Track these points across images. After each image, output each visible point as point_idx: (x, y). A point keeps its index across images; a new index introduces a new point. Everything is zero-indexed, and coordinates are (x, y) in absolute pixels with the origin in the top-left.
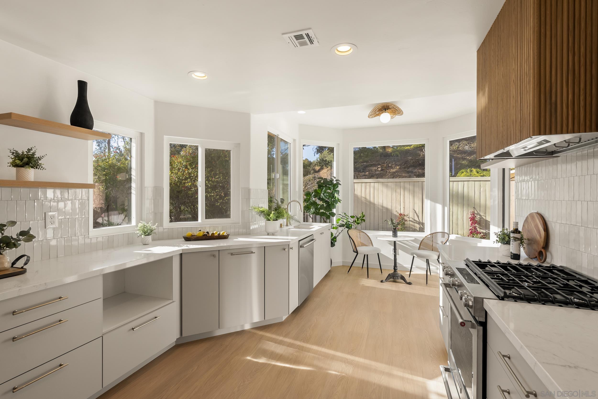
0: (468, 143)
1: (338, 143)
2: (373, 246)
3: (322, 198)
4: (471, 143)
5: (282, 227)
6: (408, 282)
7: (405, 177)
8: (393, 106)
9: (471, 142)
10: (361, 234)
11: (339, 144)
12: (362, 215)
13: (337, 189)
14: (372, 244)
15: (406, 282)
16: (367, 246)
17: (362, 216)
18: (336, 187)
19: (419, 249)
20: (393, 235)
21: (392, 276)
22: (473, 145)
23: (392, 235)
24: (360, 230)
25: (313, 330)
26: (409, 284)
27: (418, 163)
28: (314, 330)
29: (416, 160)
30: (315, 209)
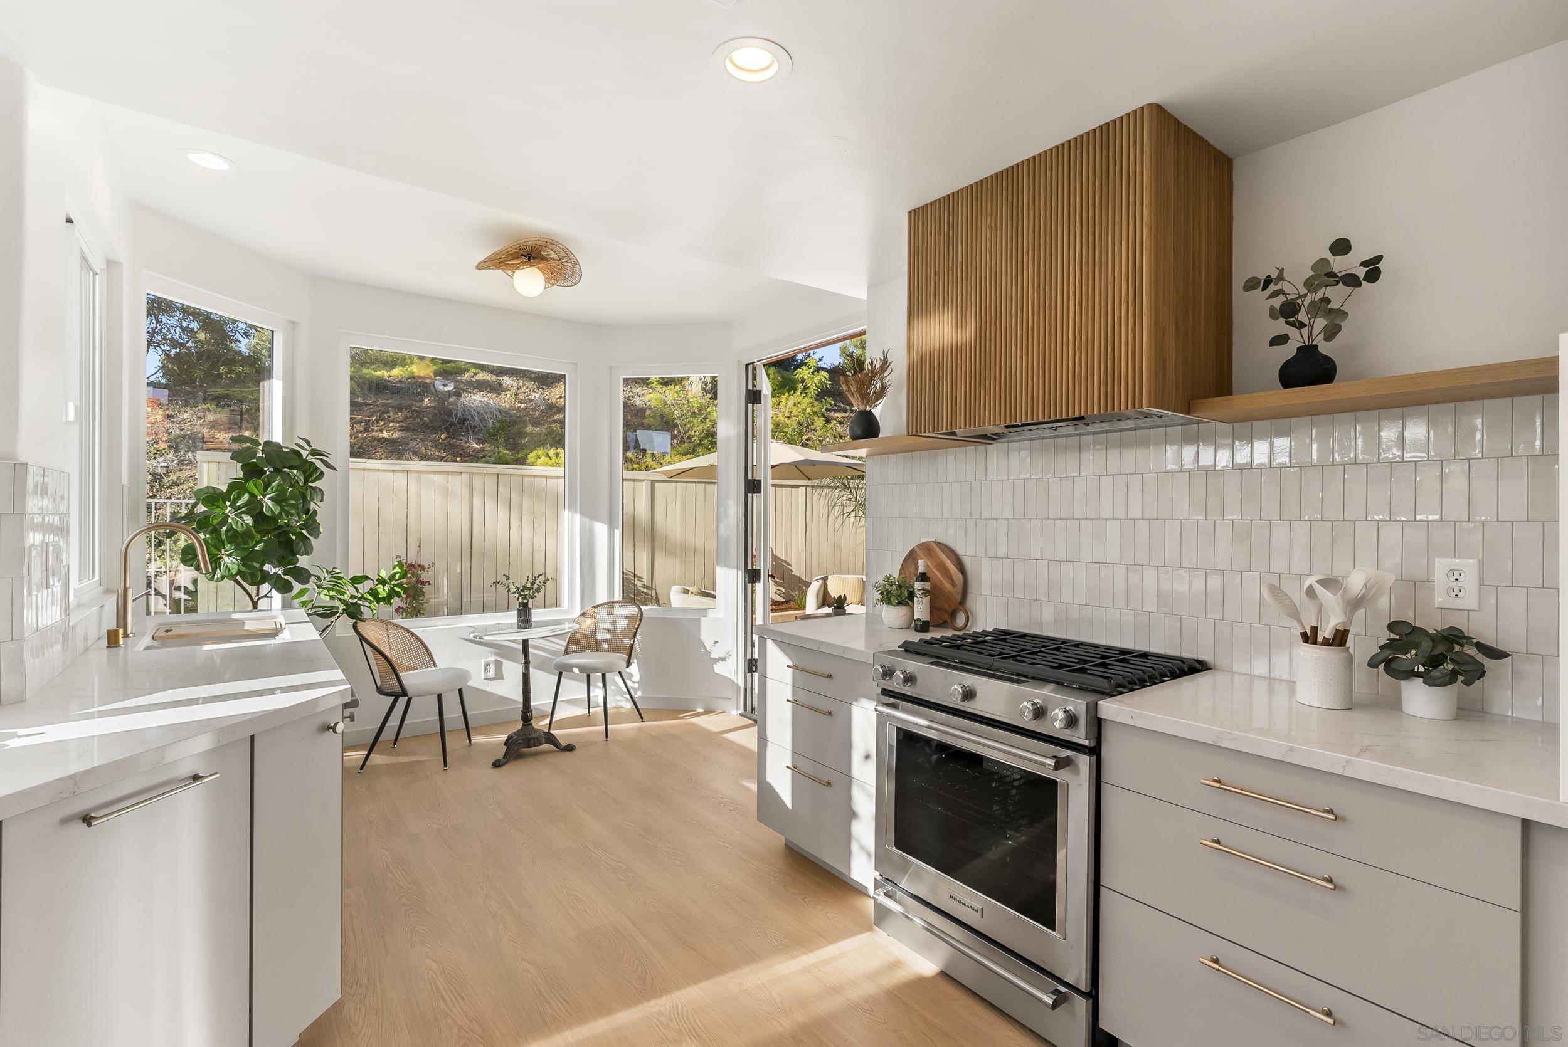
0: (538, 388)
1: (294, 320)
2: (435, 665)
3: (269, 514)
4: (543, 389)
5: (121, 642)
6: (564, 743)
7: (441, 459)
8: (562, 254)
9: (544, 387)
10: (394, 632)
11: (294, 323)
12: (397, 569)
13: (313, 485)
14: (433, 660)
15: (559, 749)
16: (415, 669)
17: (397, 573)
18: (315, 476)
19: (566, 653)
20: (519, 621)
21: (523, 739)
22: (547, 393)
23: (516, 621)
24: (385, 622)
25: (462, 999)
26: (569, 749)
27: (419, 420)
28: (463, 995)
29: (412, 413)
30: (244, 560)
